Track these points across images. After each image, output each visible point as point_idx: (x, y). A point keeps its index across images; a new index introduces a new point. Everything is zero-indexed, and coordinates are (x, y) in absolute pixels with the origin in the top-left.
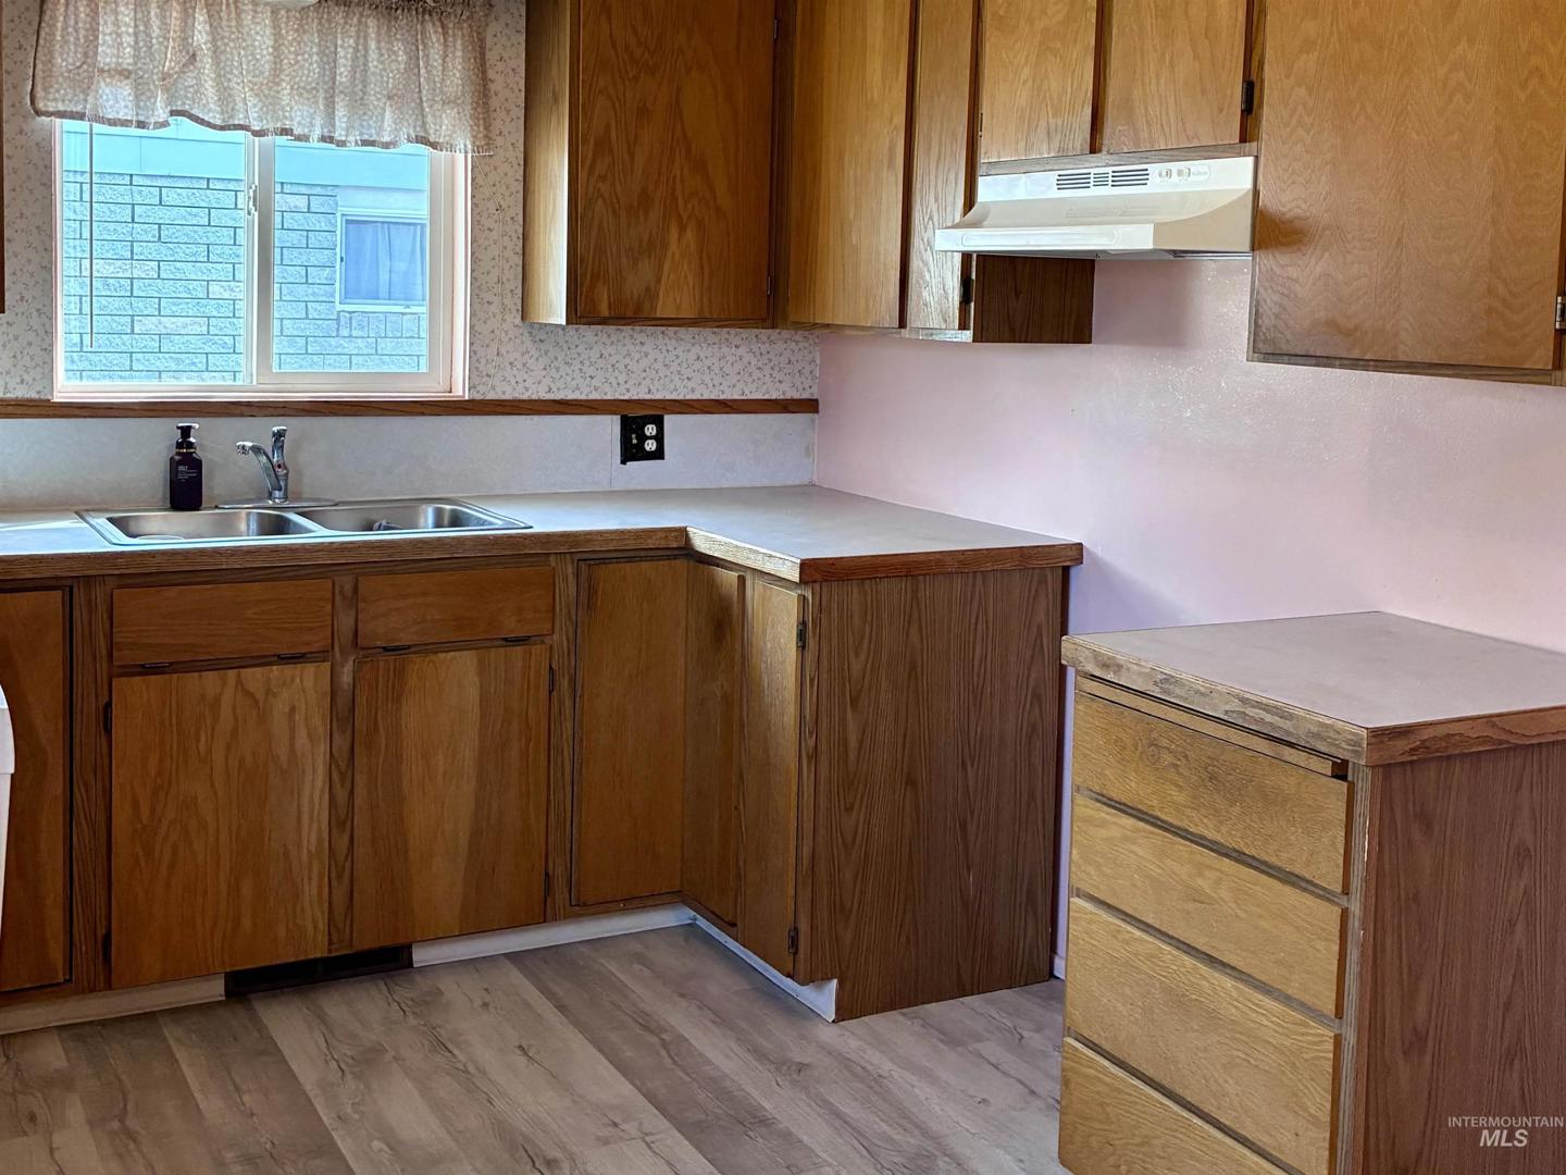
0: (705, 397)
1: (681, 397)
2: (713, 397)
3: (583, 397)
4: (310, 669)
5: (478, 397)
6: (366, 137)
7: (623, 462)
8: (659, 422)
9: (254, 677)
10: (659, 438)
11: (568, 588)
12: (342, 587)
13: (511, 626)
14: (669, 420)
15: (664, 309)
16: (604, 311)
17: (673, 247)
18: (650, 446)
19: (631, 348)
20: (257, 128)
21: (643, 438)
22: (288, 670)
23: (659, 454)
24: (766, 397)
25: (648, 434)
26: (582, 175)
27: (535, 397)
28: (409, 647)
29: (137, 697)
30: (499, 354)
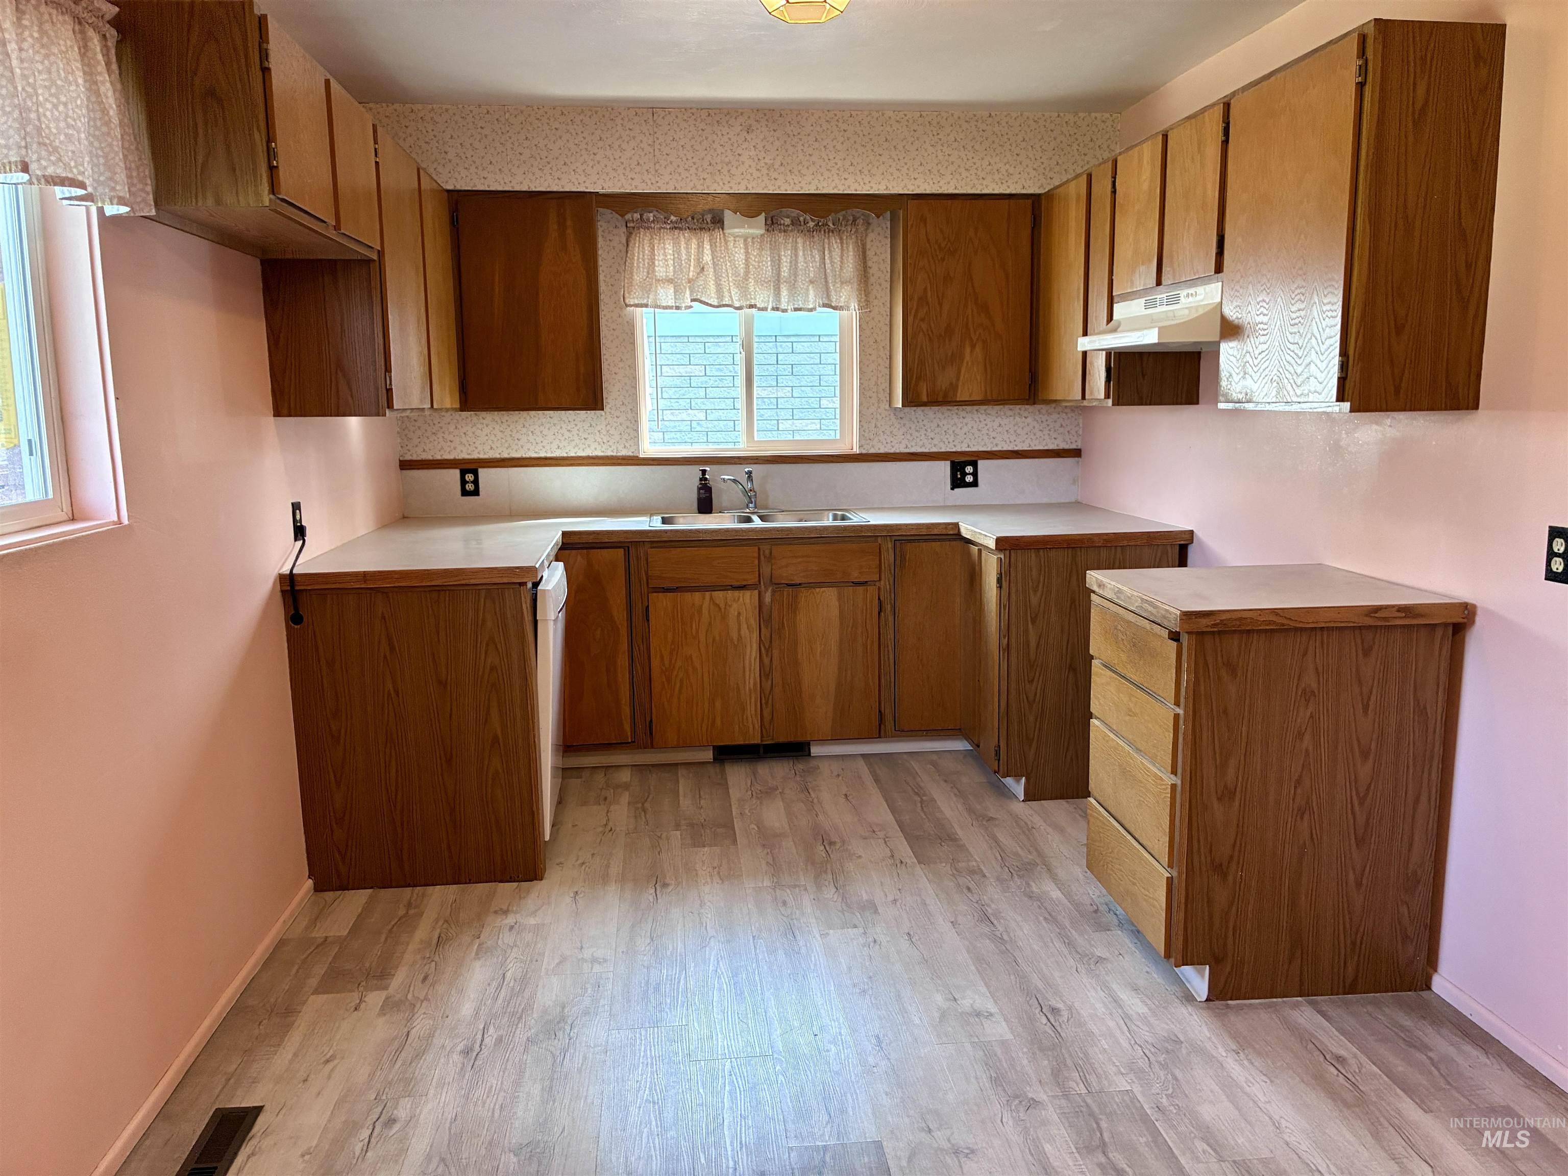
0: (1005, 449)
1: (989, 449)
2: (1010, 449)
3: (925, 450)
4: (748, 594)
5: (864, 451)
6: (796, 306)
7: (952, 489)
8: (974, 464)
9: (719, 595)
10: (975, 474)
11: (889, 557)
12: (764, 551)
13: (855, 576)
14: (981, 464)
15: (962, 395)
16: (924, 398)
17: (967, 357)
18: (969, 479)
19: (956, 420)
20: (737, 305)
21: (964, 474)
22: (736, 593)
23: (975, 484)
24: (1046, 448)
25: (967, 472)
26: (911, 319)
27: (897, 451)
28: (800, 584)
29: (661, 603)
30: (876, 427)
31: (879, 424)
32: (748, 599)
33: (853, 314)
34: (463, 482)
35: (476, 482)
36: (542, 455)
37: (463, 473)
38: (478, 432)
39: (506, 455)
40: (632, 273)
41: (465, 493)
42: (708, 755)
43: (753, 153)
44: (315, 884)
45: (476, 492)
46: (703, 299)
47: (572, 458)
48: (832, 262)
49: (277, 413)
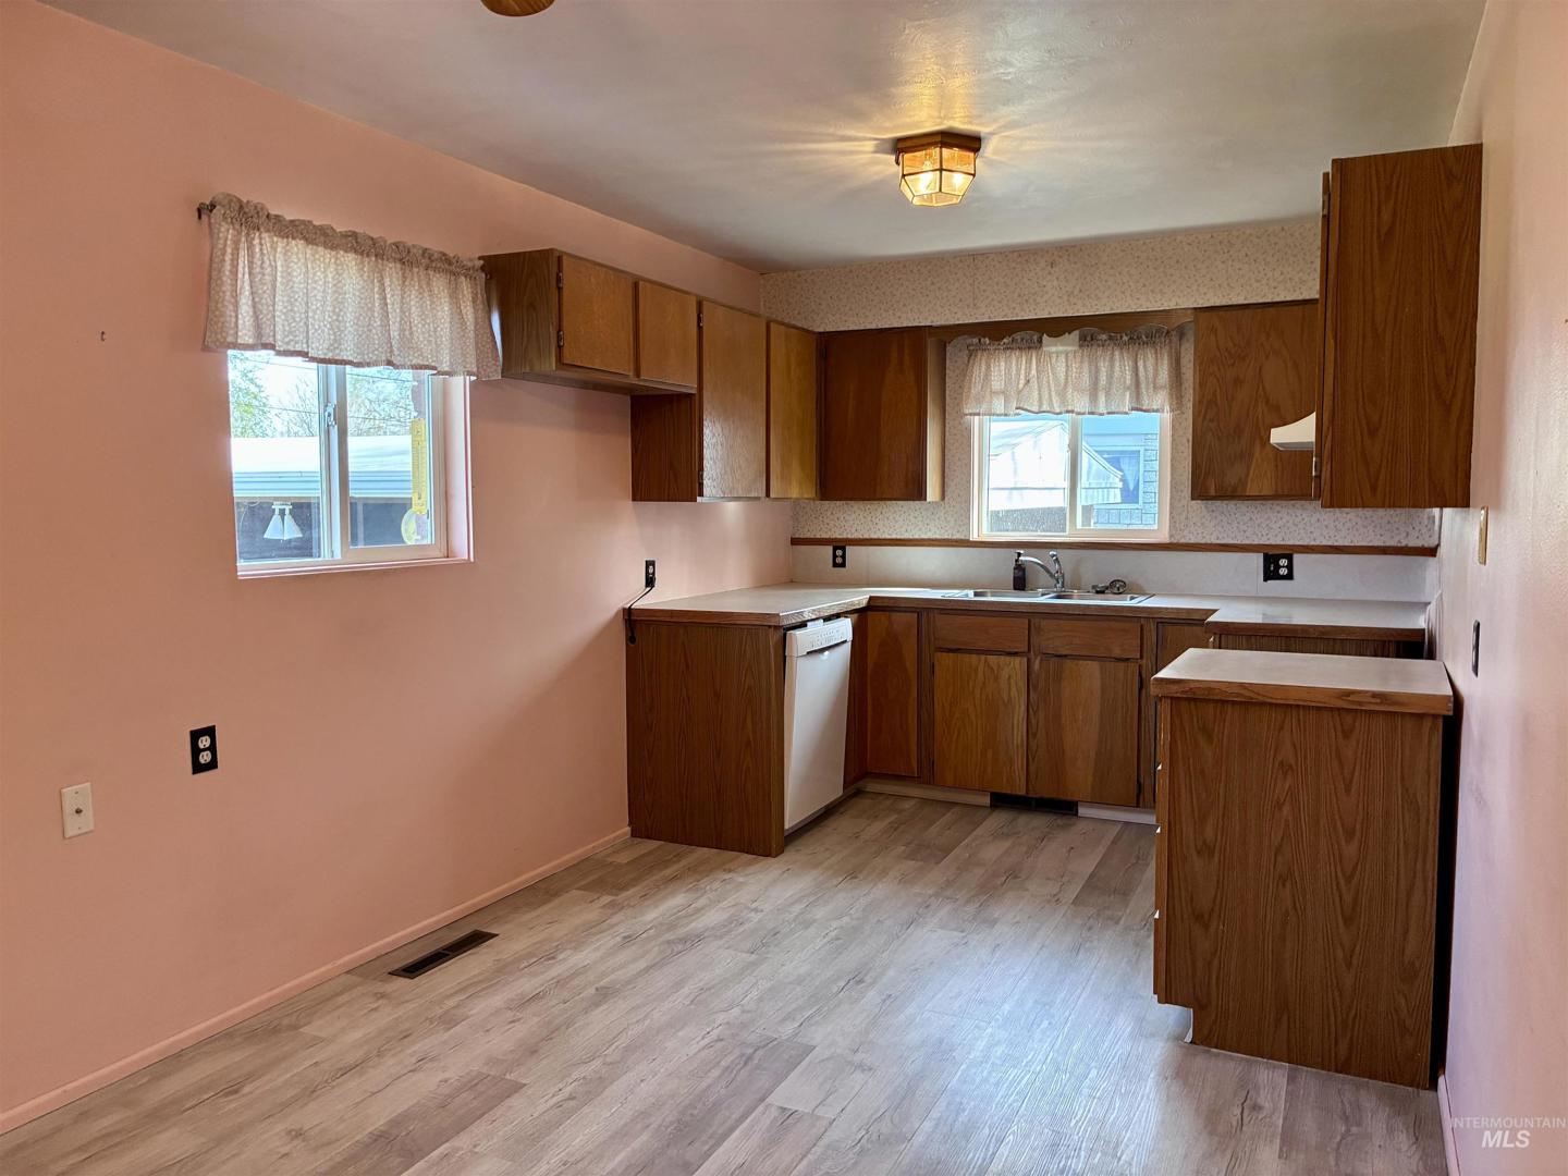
0: (1322, 544)
1: (1305, 543)
3: (1239, 542)
4: (1018, 660)
5: (1175, 541)
6: (1112, 410)
7: (1265, 580)
8: (1290, 558)
9: (992, 659)
10: (1290, 567)
11: (1150, 637)
12: (1034, 624)
13: (1117, 652)
14: (1297, 558)
15: (1251, 490)
16: (1212, 492)
17: (1257, 455)
18: (1283, 571)
21: (1278, 567)
22: (1008, 658)
23: (1290, 576)
25: (1282, 565)
26: (1200, 420)
27: (1209, 542)
28: (1066, 656)
29: (945, 661)
30: (1187, 518)
31: (1190, 516)
32: (1018, 664)
33: (1167, 416)
34: (835, 556)
35: (844, 557)
36: (894, 536)
37: (835, 549)
38: (847, 518)
39: (866, 536)
40: (970, 388)
41: (835, 565)
42: (987, 800)
43: (1055, 283)
44: (632, 830)
45: (843, 565)
46: (1025, 407)
47: (917, 540)
48: (1146, 371)
49: (634, 500)
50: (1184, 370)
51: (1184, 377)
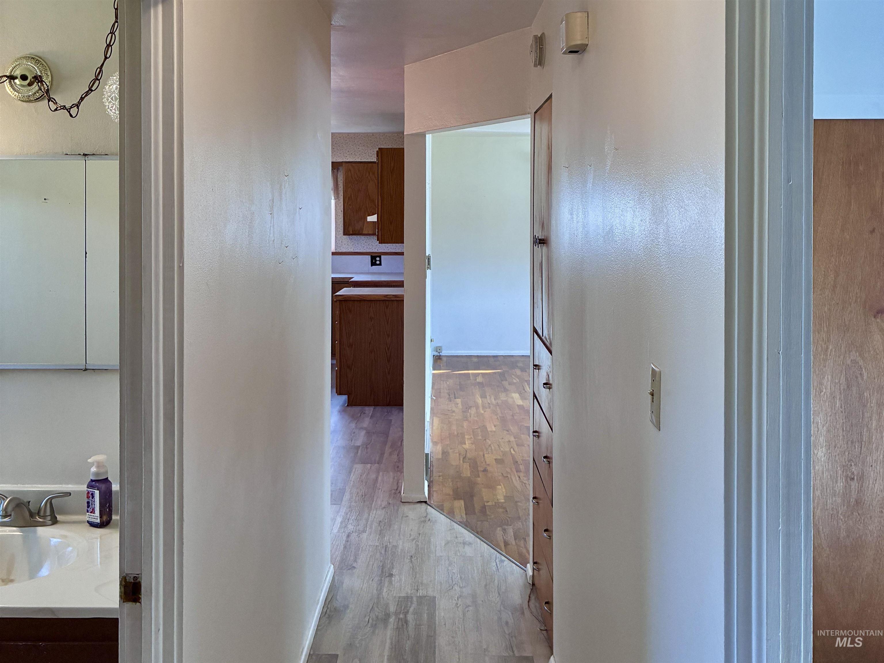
0: (392, 251)
1: (385, 251)
2: (394, 251)
3: (362, 251)
5: (337, 251)
8: (380, 257)
16: (351, 232)
21: (376, 261)
25: (377, 260)
27: (350, 251)
30: (342, 242)
31: (343, 241)
50: (339, 183)
51: (339, 186)
